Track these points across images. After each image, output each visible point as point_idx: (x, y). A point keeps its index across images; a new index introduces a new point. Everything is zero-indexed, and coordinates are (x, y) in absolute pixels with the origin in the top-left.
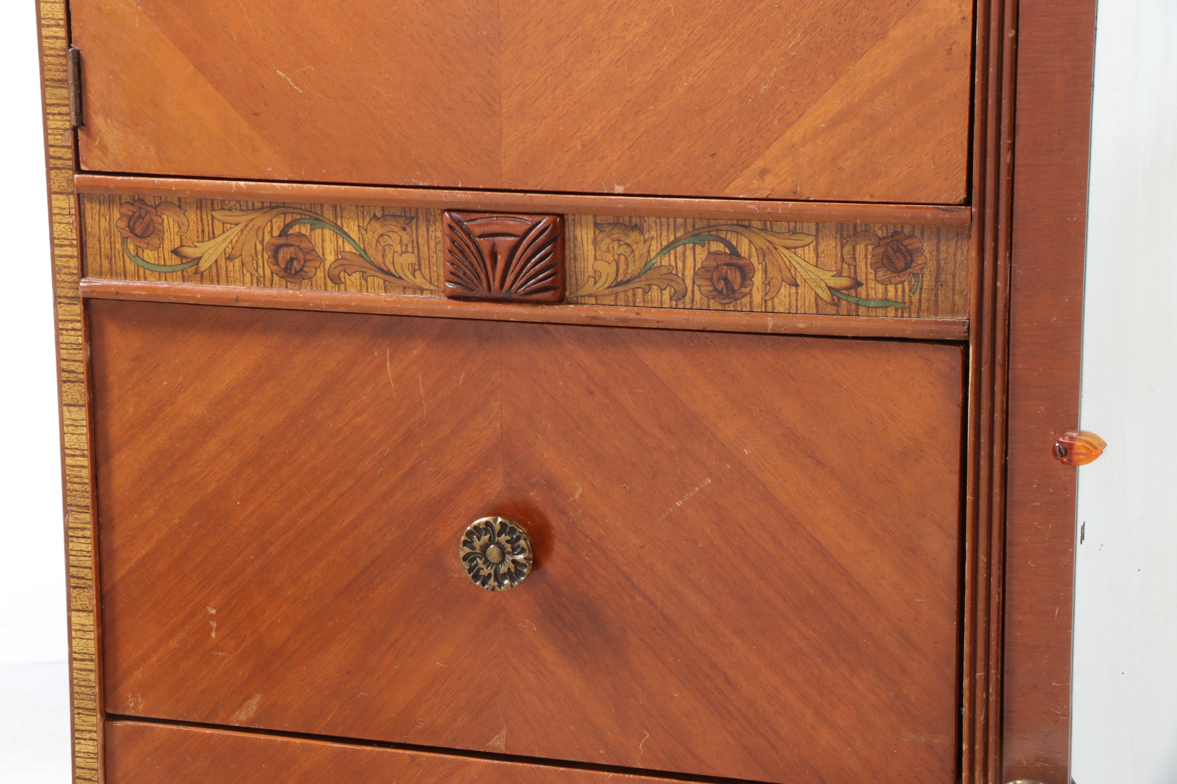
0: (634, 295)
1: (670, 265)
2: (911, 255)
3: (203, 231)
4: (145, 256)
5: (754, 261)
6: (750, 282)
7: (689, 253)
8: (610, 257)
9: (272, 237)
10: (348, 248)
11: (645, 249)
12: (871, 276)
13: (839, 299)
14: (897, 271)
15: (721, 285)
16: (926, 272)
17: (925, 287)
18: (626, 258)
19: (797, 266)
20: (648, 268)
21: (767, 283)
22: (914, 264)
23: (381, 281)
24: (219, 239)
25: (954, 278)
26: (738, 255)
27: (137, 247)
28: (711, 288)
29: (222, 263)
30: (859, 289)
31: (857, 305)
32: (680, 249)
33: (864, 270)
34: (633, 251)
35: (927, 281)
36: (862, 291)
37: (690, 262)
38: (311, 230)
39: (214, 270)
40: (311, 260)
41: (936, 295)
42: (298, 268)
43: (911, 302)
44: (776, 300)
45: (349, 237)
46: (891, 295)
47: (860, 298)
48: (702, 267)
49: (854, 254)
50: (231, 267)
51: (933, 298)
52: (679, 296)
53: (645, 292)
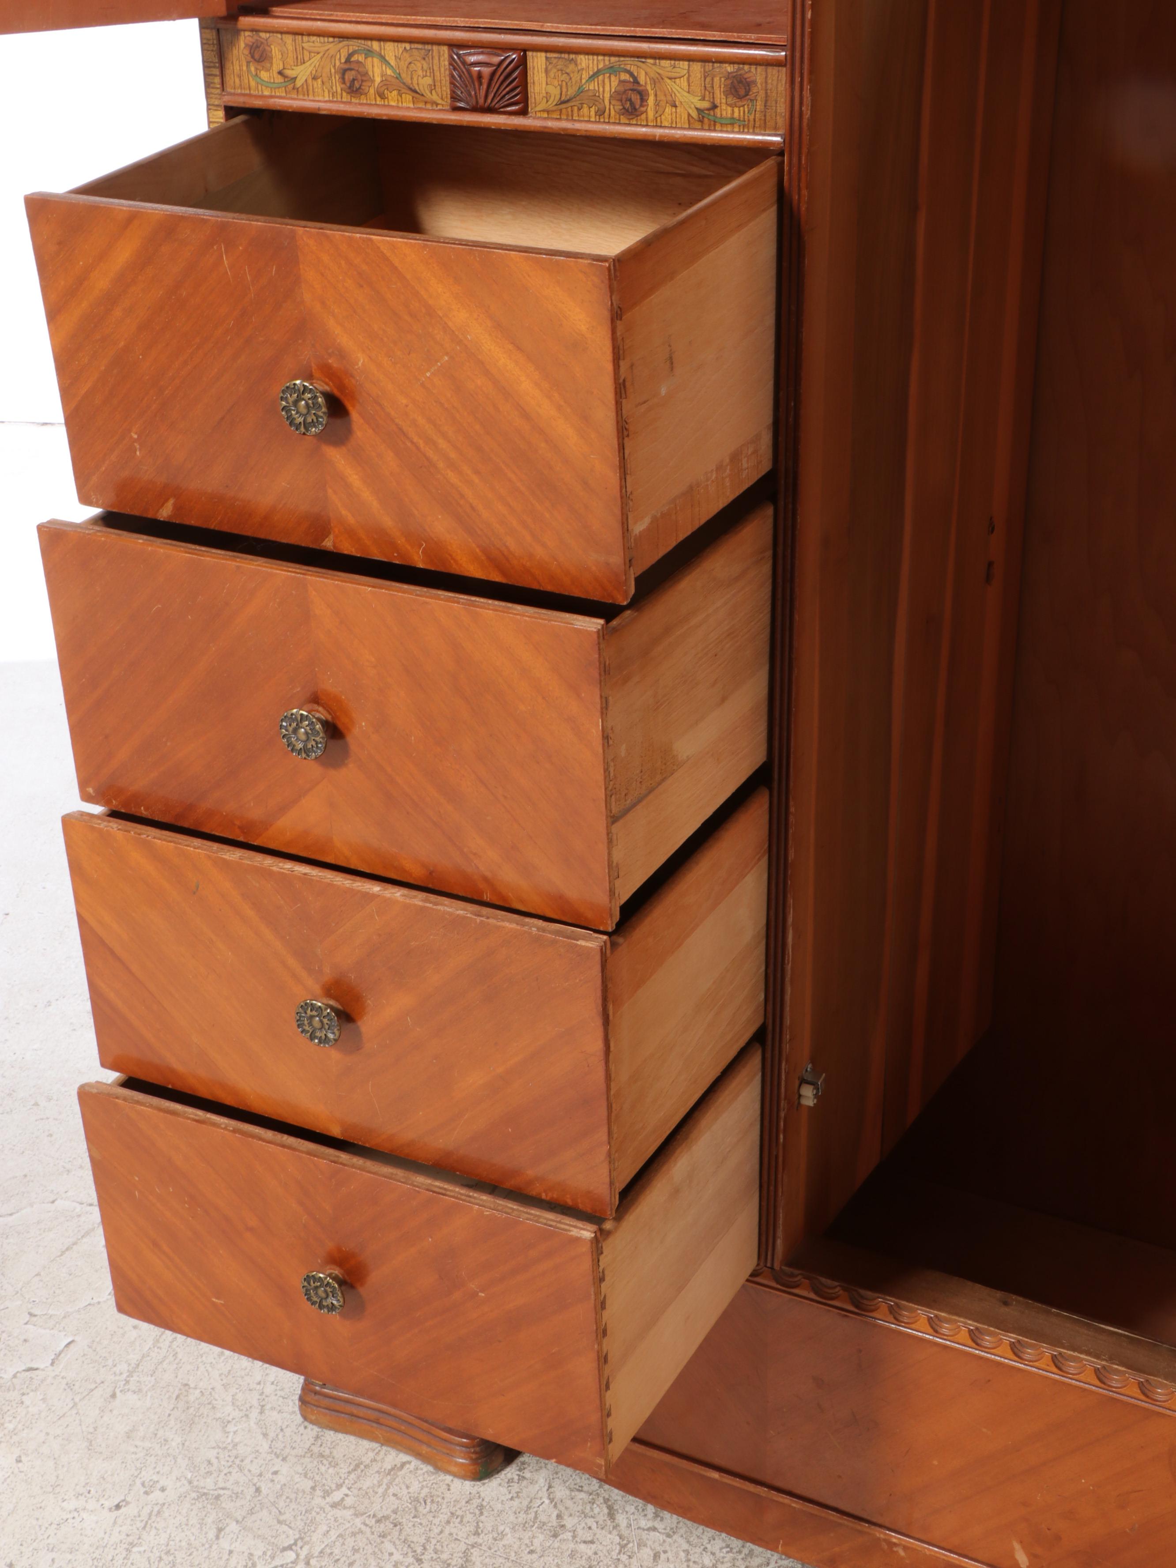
0: (572, 111)
1: (595, 90)
2: (749, 86)
3: (297, 58)
4: (262, 76)
5: (649, 88)
6: (645, 103)
7: (607, 81)
8: (556, 83)
9: (341, 63)
10: (389, 72)
11: (579, 78)
12: (724, 101)
13: (703, 117)
14: (740, 98)
15: (628, 105)
16: (759, 98)
17: (758, 110)
18: (567, 84)
19: (676, 92)
20: (581, 91)
21: (657, 104)
22: (751, 93)
23: (411, 98)
24: (308, 64)
25: (776, 103)
26: (638, 83)
27: (256, 69)
28: (621, 107)
29: (310, 81)
30: (716, 110)
31: (715, 122)
32: (601, 78)
33: (720, 97)
34: (571, 79)
35: (759, 105)
36: (718, 111)
37: (607, 88)
38: (365, 58)
39: (305, 87)
40: (365, 81)
41: (765, 116)
42: (358, 86)
43: (749, 120)
44: (663, 117)
45: (389, 64)
46: (736, 115)
47: (716, 117)
48: (615, 91)
49: (713, 84)
50: (315, 85)
51: (763, 118)
52: (601, 113)
53: (579, 109)
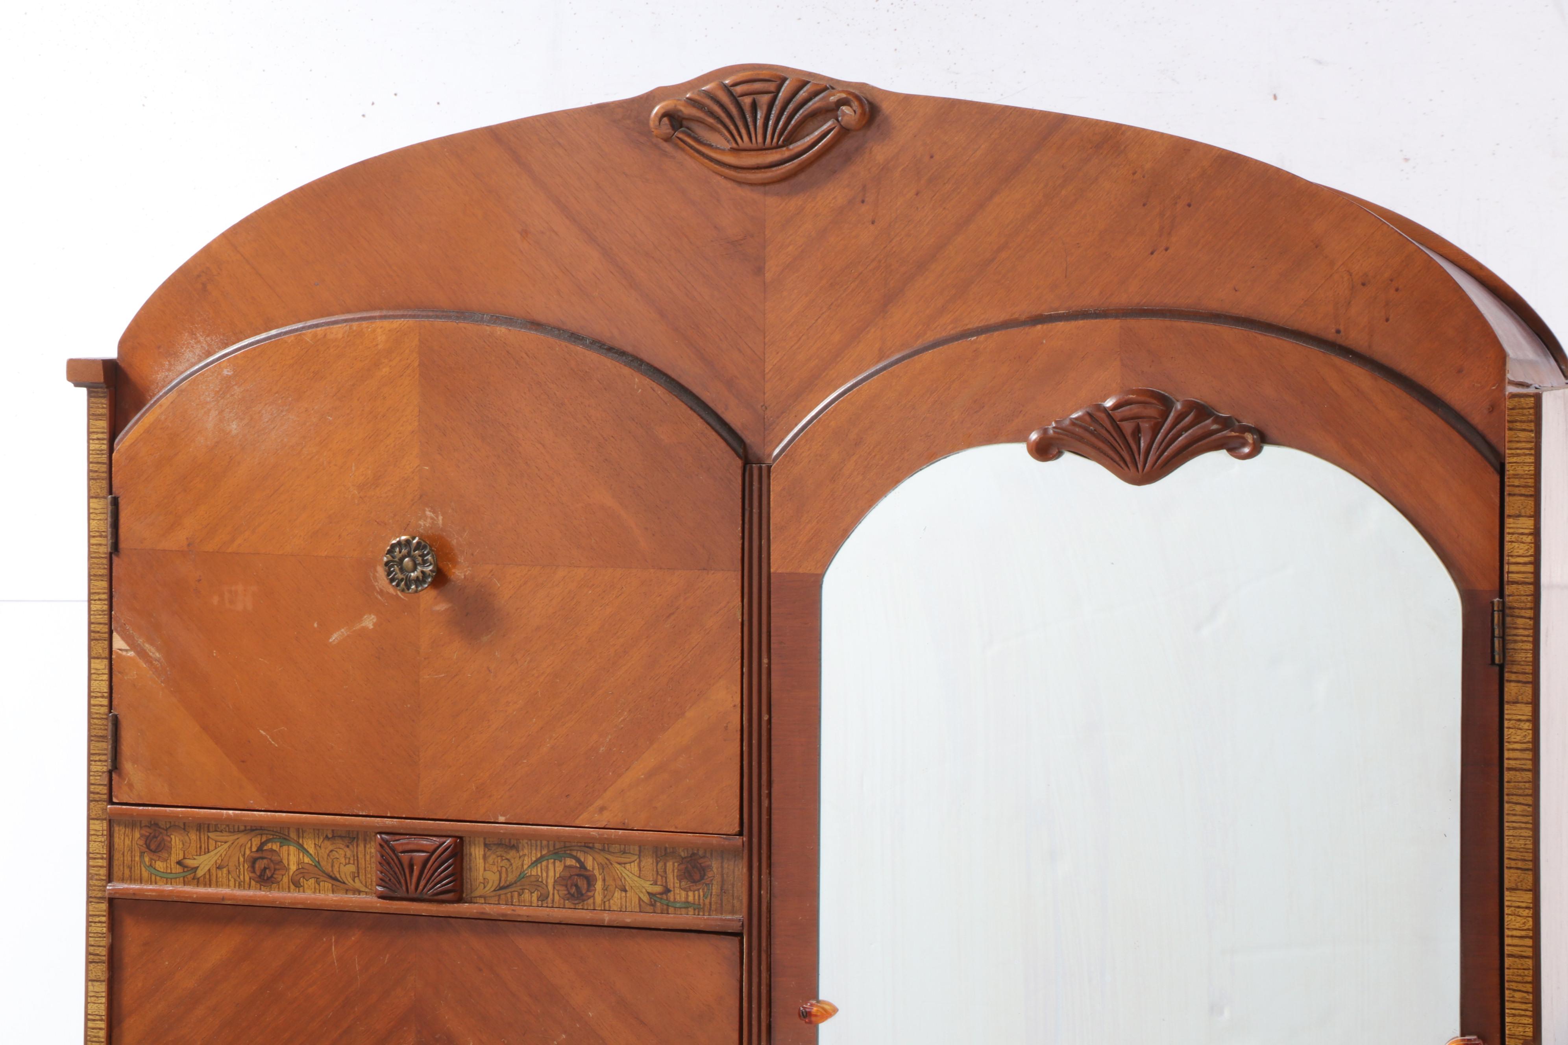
0: (512, 897)
1: (537, 875)
2: (704, 870)
3: (201, 848)
4: (157, 866)
5: (596, 872)
6: (593, 888)
7: (551, 866)
8: (495, 869)
9: (251, 852)
10: (307, 860)
11: (520, 863)
12: (677, 885)
13: (655, 901)
14: (695, 882)
15: (573, 890)
16: (714, 882)
17: (713, 893)
18: (506, 869)
19: (626, 877)
20: (522, 877)
21: (605, 889)
22: (706, 877)
23: (330, 885)
24: (212, 853)
25: (733, 887)
26: (585, 869)
27: (151, 859)
28: (566, 892)
29: (214, 871)
30: (669, 894)
31: (668, 905)
32: (544, 863)
33: (672, 880)
34: (511, 865)
35: (715, 889)
36: (671, 895)
37: (551, 873)
38: (280, 846)
39: (207, 876)
40: (279, 869)
41: (721, 900)
42: (269, 875)
43: (704, 904)
44: (612, 901)
45: (308, 852)
46: (691, 899)
47: (670, 901)
48: (560, 877)
49: (665, 869)
50: (220, 874)
51: (719, 902)
52: (543, 898)
53: (520, 895)
